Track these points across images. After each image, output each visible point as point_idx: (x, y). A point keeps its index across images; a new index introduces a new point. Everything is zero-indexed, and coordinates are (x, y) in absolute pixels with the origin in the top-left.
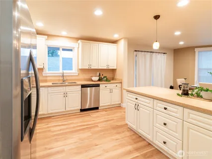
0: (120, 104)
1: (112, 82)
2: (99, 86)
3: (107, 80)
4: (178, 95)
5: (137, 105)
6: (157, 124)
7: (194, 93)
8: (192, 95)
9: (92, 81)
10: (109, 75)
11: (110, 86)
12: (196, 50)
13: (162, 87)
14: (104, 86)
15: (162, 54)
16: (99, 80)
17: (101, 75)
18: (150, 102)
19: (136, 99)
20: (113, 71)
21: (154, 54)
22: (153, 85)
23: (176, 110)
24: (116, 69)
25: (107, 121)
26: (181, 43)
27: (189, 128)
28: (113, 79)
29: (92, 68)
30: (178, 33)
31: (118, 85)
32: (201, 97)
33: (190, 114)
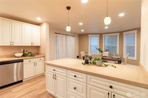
0: (44, 73)
1: (36, 56)
2: (23, 61)
3: (31, 55)
4: (83, 64)
5: (55, 75)
6: (70, 89)
7: (92, 62)
8: (90, 63)
9: (16, 57)
10: (33, 51)
11: (33, 60)
12: (89, 35)
13: (73, 58)
14: (28, 60)
15: (73, 37)
16: (23, 56)
17: (25, 51)
18: (64, 72)
19: (54, 70)
20: (38, 47)
21: (68, 36)
22: (67, 57)
23: (82, 76)
24: (40, 46)
25: (30, 92)
26: (82, 31)
27: (90, 89)
28: (38, 54)
29: (14, 45)
30: (81, 24)
31: (41, 58)
32: (95, 64)
33: (91, 79)
